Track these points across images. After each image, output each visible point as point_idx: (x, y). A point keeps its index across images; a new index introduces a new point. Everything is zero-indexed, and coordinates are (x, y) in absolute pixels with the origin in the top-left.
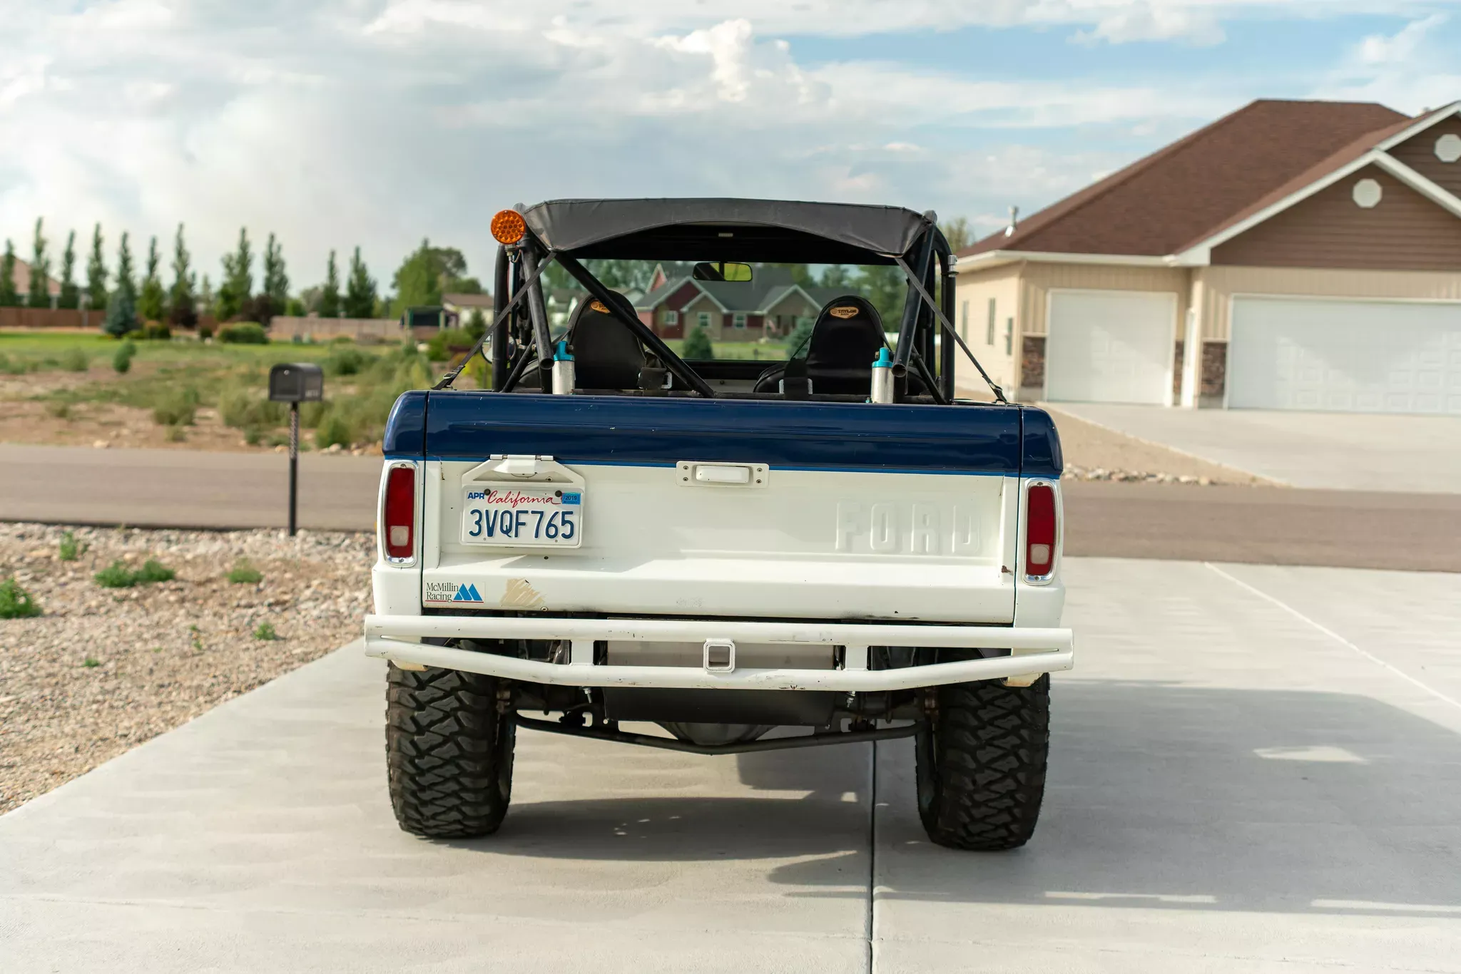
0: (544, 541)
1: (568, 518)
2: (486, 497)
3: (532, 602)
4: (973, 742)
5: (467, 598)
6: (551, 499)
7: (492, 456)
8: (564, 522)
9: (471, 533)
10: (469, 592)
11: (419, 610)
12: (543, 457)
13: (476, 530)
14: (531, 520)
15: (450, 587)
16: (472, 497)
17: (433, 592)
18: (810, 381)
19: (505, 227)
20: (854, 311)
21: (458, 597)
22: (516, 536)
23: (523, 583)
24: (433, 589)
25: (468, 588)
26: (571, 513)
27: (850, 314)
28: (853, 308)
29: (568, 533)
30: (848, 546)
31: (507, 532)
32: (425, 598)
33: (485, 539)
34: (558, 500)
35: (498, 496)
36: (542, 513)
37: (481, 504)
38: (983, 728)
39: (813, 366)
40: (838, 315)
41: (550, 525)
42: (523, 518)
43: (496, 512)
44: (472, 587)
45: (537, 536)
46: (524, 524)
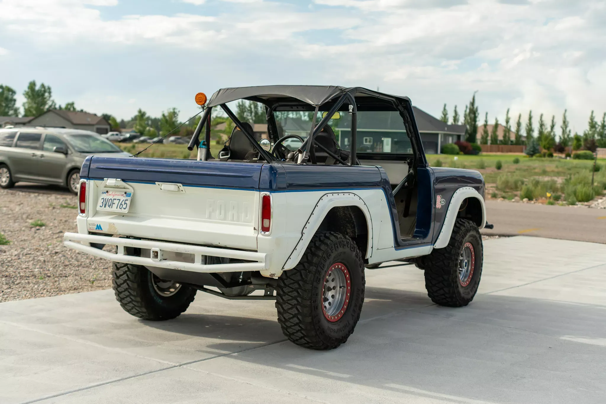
0: (118, 210)
1: (126, 202)
2: (107, 193)
5: (99, 229)
6: (123, 195)
7: (105, 179)
8: (125, 203)
9: (100, 206)
10: (99, 227)
11: (87, 232)
13: (102, 205)
14: (116, 202)
15: (94, 225)
16: (103, 193)
17: (90, 226)
21: (96, 229)
22: (112, 208)
23: (112, 225)
25: (99, 225)
26: (127, 200)
29: (125, 208)
30: (210, 217)
31: (109, 206)
32: (88, 228)
33: (103, 208)
34: (125, 195)
35: (110, 193)
36: (120, 200)
37: (105, 196)
41: (121, 204)
43: (108, 199)
44: (100, 225)
45: (117, 208)
46: (114, 203)
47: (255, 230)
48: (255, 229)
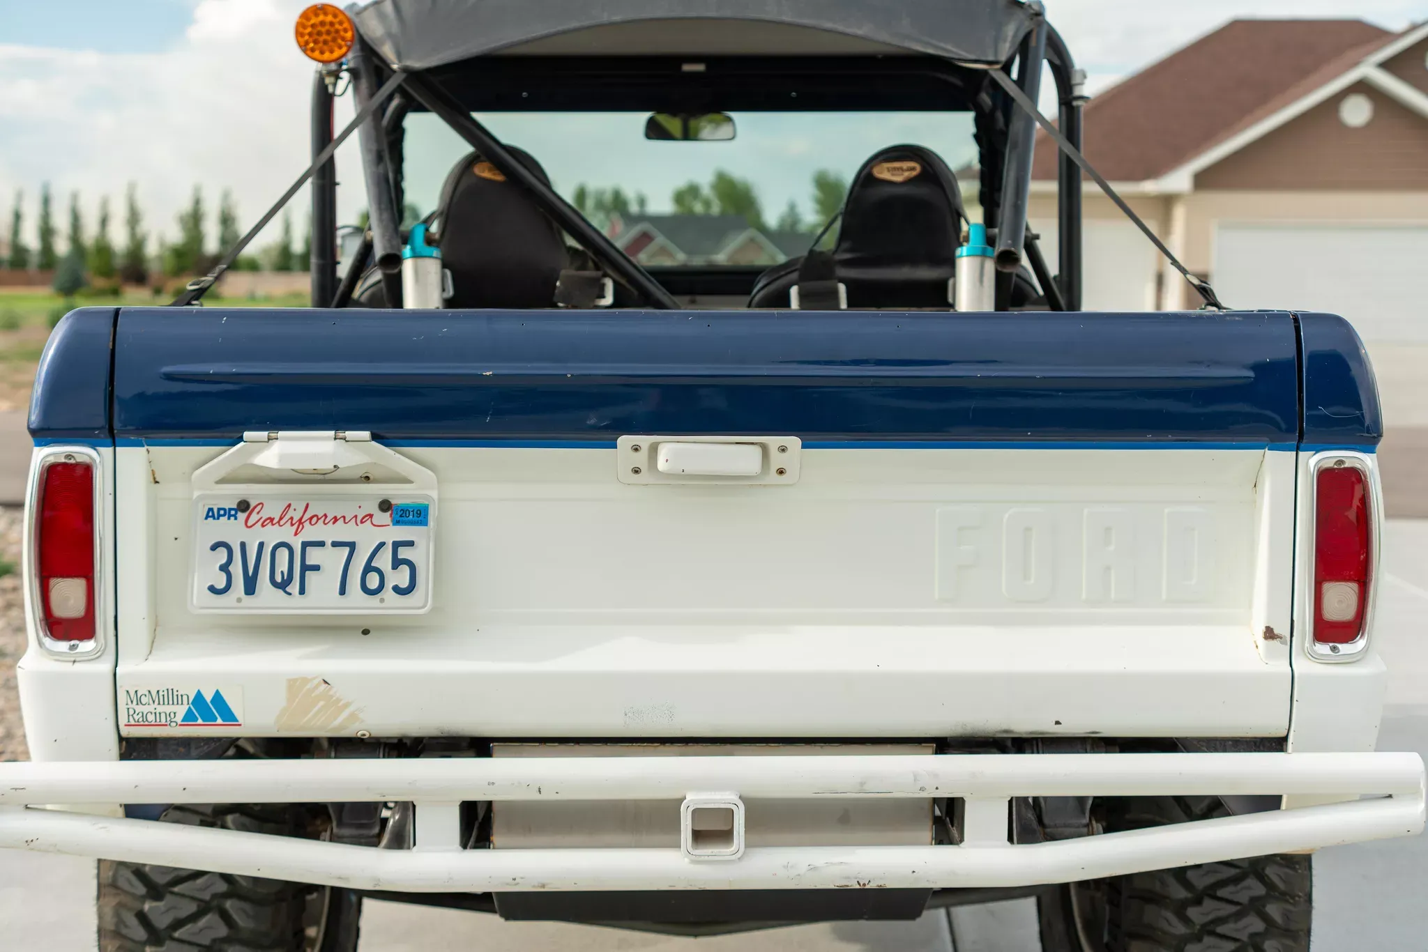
0: (357, 604)
1: (404, 553)
2: (242, 516)
3: (337, 722)
4: (1180, 929)
5: (209, 718)
6: (371, 516)
7: (247, 435)
8: (397, 563)
9: (212, 589)
10: (210, 707)
11: (113, 746)
12: (349, 434)
13: (221, 584)
14: (331, 560)
15: (171, 696)
16: (213, 516)
17: (139, 708)
18: (842, 288)
19: (319, 33)
20: (913, 169)
21: (189, 717)
22: (302, 591)
23: (316, 687)
24: (139, 702)
25: (208, 697)
26: (410, 544)
27: (907, 174)
28: (912, 164)
29: (404, 583)
30: (958, 595)
31: (283, 585)
32: (123, 720)
33: (239, 600)
34: (385, 518)
35: (265, 514)
36: (352, 546)
37: (232, 531)
38: (1198, 902)
39: (847, 263)
40: (886, 176)
41: (368, 568)
42: (314, 556)
43: (261, 545)
44: (218, 698)
45: (343, 591)
46: (316, 568)
47: (1271, 642)
48: (1270, 634)
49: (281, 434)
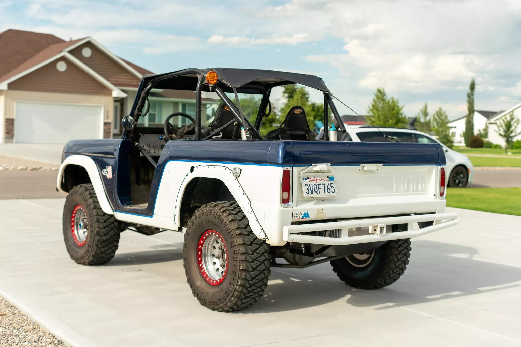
0: (327, 195)
1: (332, 185)
2: (308, 179)
3: (323, 216)
5: (306, 217)
6: (326, 179)
7: (313, 164)
8: (332, 187)
9: (307, 193)
10: (306, 215)
11: (291, 223)
12: (328, 164)
13: (308, 192)
14: (322, 187)
15: (300, 213)
16: (304, 180)
17: (296, 216)
21: (303, 217)
22: (319, 193)
23: (321, 210)
24: (296, 215)
25: (306, 213)
26: (332, 184)
29: (333, 191)
30: (397, 191)
31: (316, 192)
32: (293, 218)
33: (311, 195)
34: (328, 179)
35: (311, 179)
36: (325, 184)
37: (307, 182)
41: (328, 188)
42: (320, 186)
43: (312, 185)
45: (325, 193)
46: (320, 189)
48: (435, 195)
49: (319, 164)
